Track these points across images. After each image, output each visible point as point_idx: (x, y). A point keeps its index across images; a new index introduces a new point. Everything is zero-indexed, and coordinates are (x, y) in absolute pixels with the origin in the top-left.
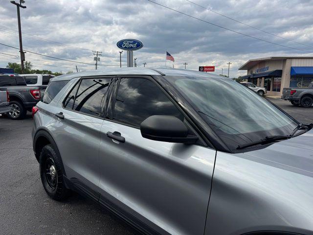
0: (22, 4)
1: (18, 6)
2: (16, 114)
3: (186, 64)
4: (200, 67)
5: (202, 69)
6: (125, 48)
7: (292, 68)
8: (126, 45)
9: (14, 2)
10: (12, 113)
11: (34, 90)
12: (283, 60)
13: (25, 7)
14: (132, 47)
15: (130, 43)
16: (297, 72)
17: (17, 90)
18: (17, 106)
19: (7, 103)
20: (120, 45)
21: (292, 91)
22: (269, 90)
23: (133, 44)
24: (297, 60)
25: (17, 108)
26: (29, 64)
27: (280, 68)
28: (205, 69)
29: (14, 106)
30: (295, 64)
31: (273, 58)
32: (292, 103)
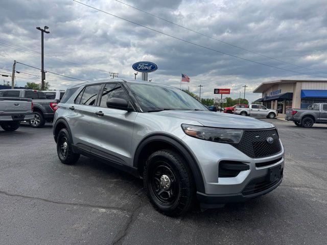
0: (46, 30)
1: (43, 31)
2: (37, 123)
3: (200, 86)
4: (215, 90)
5: (217, 91)
6: (141, 70)
7: (302, 91)
8: (141, 67)
9: (39, 28)
10: (33, 122)
11: (53, 103)
12: (294, 83)
13: (49, 32)
14: (147, 69)
15: (145, 66)
16: (307, 95)
17: (39, 103)
18: (38, 116)
19: (31, 111)
20: (136, 67)
21: (293, 111)
22: (282, 113)
23: (148, 66)
24: (307, 83)
25: (38, 118)
26: (47, 84)
27: (290, 91)
28: (220, 91)
29: (35, 116)
30: (306, 87)
31: (283, 81)
32: (296, 123)
